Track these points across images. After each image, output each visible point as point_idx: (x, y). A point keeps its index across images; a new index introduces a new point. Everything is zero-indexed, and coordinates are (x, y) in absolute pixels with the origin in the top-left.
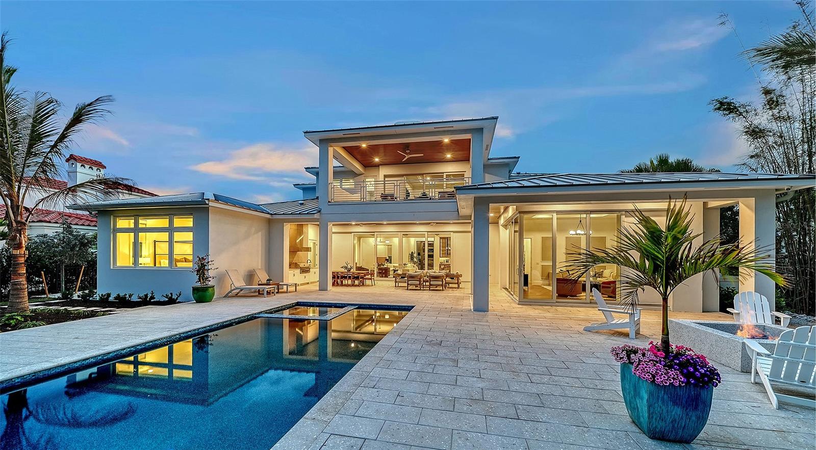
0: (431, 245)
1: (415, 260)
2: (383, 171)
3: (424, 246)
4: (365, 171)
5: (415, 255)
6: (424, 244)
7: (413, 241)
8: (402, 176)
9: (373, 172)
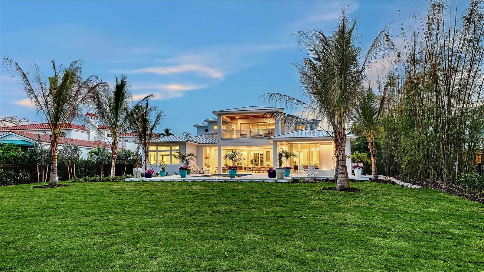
0: (262, 155)
1: (254, 163)
2: (240, 121)
3: (258, 156)
4: (231, 121)
5: (254, 161)
6: (258, 155)
7: (252, 153)
8: (248, 123)
9: (235, 121)
